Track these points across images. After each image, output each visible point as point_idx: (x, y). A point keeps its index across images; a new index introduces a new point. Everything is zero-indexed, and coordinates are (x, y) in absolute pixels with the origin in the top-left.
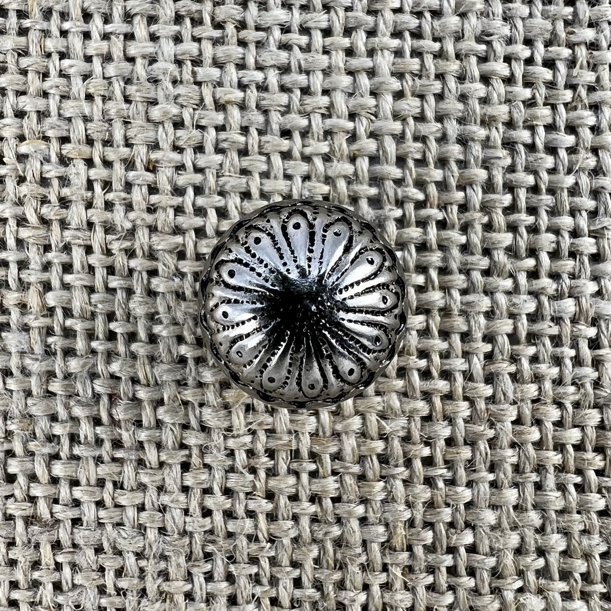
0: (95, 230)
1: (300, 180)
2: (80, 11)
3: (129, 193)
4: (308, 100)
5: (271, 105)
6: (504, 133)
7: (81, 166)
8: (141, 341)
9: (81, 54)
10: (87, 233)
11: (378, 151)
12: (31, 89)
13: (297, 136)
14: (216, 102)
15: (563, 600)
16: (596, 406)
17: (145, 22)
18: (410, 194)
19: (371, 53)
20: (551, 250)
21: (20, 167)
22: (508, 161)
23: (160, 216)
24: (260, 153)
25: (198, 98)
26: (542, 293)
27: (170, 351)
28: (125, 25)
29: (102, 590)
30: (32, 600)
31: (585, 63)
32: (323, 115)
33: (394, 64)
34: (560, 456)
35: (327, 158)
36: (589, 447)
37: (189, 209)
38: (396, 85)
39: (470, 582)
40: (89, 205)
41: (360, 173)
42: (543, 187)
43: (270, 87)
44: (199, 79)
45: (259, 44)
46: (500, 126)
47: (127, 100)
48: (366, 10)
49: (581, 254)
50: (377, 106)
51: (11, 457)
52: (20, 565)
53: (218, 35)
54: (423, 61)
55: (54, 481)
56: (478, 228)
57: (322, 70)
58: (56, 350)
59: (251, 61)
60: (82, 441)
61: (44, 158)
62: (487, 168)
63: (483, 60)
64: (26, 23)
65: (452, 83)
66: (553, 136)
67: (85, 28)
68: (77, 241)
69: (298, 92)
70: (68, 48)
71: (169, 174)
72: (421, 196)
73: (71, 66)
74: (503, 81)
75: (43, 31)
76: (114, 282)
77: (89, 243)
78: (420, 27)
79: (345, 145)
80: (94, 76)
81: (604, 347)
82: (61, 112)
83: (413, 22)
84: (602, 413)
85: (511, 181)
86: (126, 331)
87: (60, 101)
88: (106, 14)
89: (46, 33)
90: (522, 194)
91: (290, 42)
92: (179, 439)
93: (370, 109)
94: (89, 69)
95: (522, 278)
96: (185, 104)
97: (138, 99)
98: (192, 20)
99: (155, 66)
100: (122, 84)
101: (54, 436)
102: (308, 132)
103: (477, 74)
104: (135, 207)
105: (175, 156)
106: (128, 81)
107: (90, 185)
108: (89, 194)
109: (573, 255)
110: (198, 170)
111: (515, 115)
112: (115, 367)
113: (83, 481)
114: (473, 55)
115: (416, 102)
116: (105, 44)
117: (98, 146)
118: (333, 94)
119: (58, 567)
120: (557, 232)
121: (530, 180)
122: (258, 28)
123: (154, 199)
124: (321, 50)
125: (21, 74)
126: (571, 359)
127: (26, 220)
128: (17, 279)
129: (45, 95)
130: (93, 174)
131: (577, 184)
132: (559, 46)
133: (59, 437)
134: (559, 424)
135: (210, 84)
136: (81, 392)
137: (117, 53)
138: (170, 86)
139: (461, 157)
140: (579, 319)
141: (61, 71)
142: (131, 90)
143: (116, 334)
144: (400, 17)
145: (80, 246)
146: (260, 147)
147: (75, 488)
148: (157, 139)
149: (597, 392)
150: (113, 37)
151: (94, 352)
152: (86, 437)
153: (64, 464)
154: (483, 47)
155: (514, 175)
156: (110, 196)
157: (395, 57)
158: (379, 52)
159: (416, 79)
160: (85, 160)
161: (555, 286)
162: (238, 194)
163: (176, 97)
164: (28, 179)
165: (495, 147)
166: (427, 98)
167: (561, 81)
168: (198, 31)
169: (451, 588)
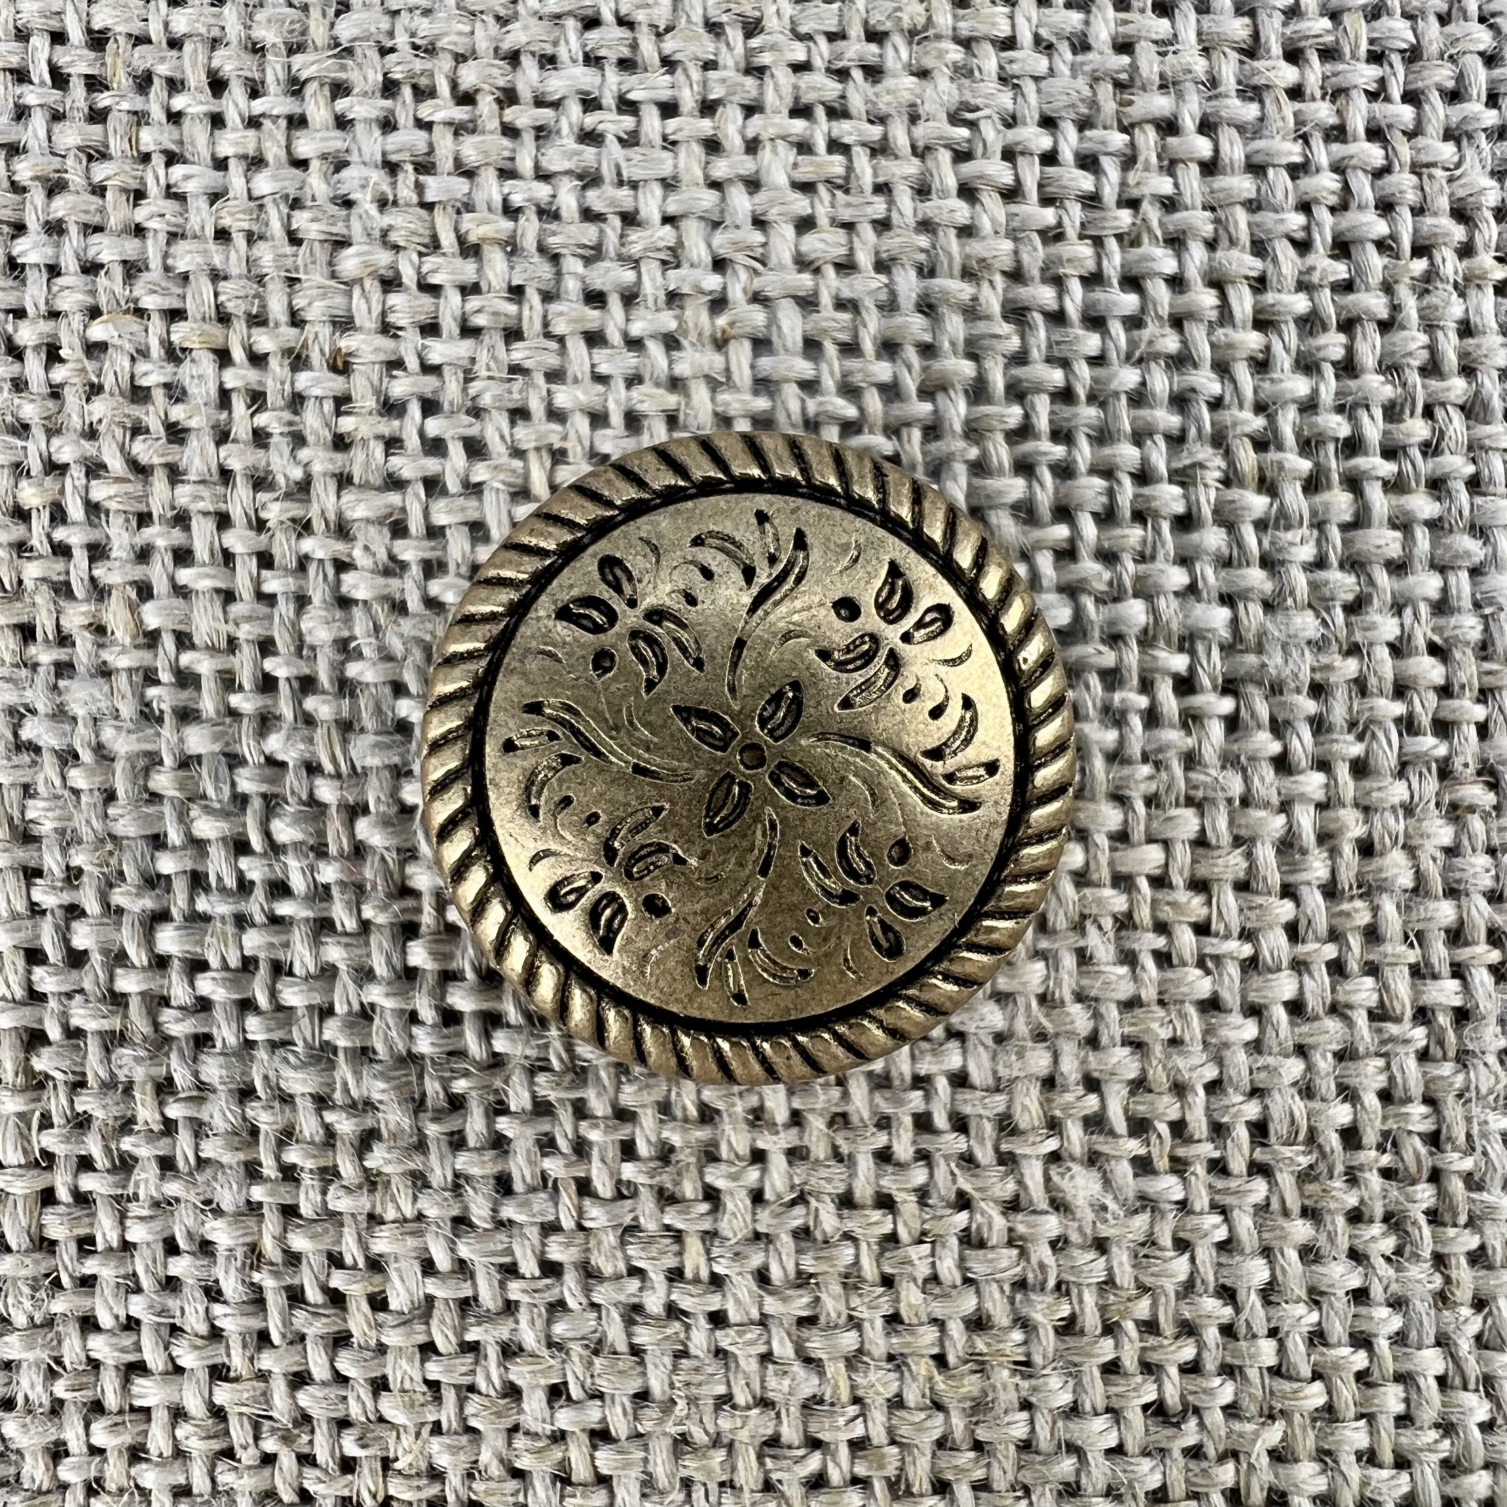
0: (234, 485)
1: (621, 385)
2: (204, 77)
3: (296, 413)
4: (634, 235)
5: (565, 246)
6: (1005, 291)
7: (207, 364)
8: (324, 692)
9: (206, 154)
10: (220, 489)
11: (768, 327)
12: (112, 221)
13: (615, 303)
14: (461, 240)
15: (1136, 1175)
16: (1190, 802)
17: (327, 91)
18: (830, 408)
19: (752, 146)
20: (1098, 509)
21: (90, 366)
22: (1015, 343)
23: (358, 455)
24: (548, 335)
25: (427, 232)
26: (1084, 590)
27: (378, 711)
28: (289, 99)
29: (252, 1171)
30: (119, 1192)
31: (1154, 160)
32: (664, 262)
33: (795, 165)
34: (1124, 898)
35: (671, 343)
36: (1178, 880)
37: (413, 441)
38: (801, 205)
39: (957, 1143)
40: (223, 437)
41: (734, 367)
42: (1081, 392)
43: (564, 213)
44: (430, 197)
45: (542, 133)
46: (998, 279)
47: (294, 239)
48: (742, 65)
49: (1156, 515)
50: (764, 245)
51: (78, 917)
52: (95, 1125)
53: (466, 117)
54: (850, 160)
55: (161, 963)
56: (960, 469)
57: (663, 181)
58: (162, 712)
59: (525, 164)
60: (214, 884)
61: (138, 351)
62: (974, 357)
63: (962, 156)
64: (104, 100)
65: (905, 199)
66: (1098, 295)
67: (213, 106)
68: (201, 505)
69: (617, 222)
70: (181, 143)
71: (375, 378)
72: (851, 412)
73: (187, 178)
74: (1003, 195)
75: (135, 113)
76: (273, 584)
77: (222, 507)
78: (843, 97)
79: (704, 316)
80: (231, 195)
81: (1202, 690)
82: (170, 262)
83: (831, 88)
84: (1202, 815)
85: (1020, 381)
86: (295, 672)
87: (168, 243)
88: (253, 80)
89: (140, 118)
90: (1042, 406)
91: (601, 127)
92: (396, 876)
93: (750, 248)
94: (220, 181)
95: (1045, 562)
96: (402, 244)
97: (313, 235)
98: (415, 87)
99: (345, 173)
100: (285, 210)
101: (159, 876)
102: (636, 296)
103: (952, 183)
104: (310, 439)
105: (386, 343)
106: (296, 204)
107: (224, 397)
108: (224, 415)
109: (1139, 517)
110: (428, 369)
111: (1026, 258)
112: (274, 743)
113: (214, 961)
114: (945, 146)
115: (841, 235)
116: (252, 133)
117: (239, 326)
118: (684, 224)
119: (169, 1127)
120: (1108, 472)
121: (1057, 376)
122: (540, 102)
123: (346, 424)
124: (659, 141)
125: (93, 192)
126: (1141, 712)
127: (104, 467)
128: (86, 578)
129: (139, 231)
130: (231, 379)
131: (1144, 384)
132: (1105, 128)
133: (168, 877)
134: (1121, 837)
135: (449, 209)
136: (211, 792)
137: (274, 151)
138: (373, 210)
139: (927, 338)
140: (1155, 637)
141: (169, 187)
142: (301, 220)
143: (276, 679)
144: (806, 80)
145: (205, 514)
146: (546, 324)
147: (200, 976)
148: (349, 309)
149: (1193, 775)
150: (267, 123)
151: (234, 714)
152: (220, 879)
153: (178, 928)
154: (964, 132)
155: (1025, 369)
156: (262, 420)
157: (800, 153)
158: (768, 146)
159: (839, 193)
160: (215, 351)
161: (1107, 575)
162: (506, 415)
163: (385, 233)
164: (107, 388)
165: (988, 318)
166: (859, 227)
167: (1110, 194)
168: (426, 111)
169: (924, 1156)
